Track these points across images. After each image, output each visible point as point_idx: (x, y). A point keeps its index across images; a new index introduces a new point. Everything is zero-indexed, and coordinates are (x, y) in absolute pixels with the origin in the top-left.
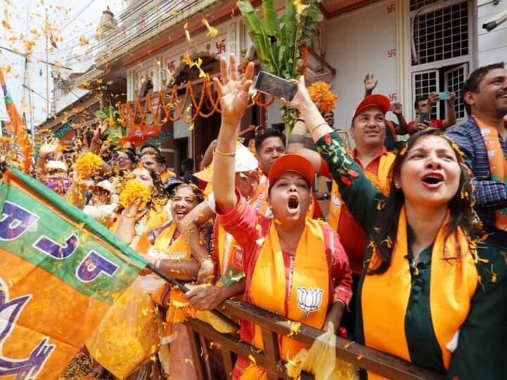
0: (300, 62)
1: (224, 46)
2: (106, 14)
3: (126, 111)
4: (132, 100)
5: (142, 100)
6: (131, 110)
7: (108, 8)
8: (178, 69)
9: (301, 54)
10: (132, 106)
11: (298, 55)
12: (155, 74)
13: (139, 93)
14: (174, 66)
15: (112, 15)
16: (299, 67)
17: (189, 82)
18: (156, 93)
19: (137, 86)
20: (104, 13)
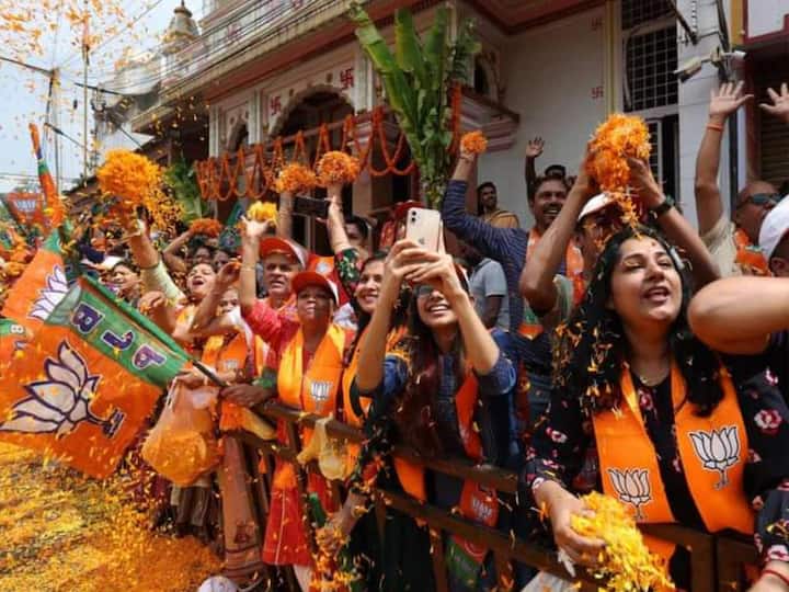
0: (448, 112)
1: (352, 78)
2: (179, 14)
3: (207, 173)
4: (217, 155)
5: (232, 156)
6: (216, 171)
7: (183, 3)
8: (285, 109)
9: (449, 100)
10: (216, 165)
11: (445, 102)
12: (250, 116)
13: (227, 145)
14: (280, 105)
15: (189, 14)
16: (447, 120)
17: (300, 133)
18: (253, 146)
19: (225, 135)
20: (176, 11)
